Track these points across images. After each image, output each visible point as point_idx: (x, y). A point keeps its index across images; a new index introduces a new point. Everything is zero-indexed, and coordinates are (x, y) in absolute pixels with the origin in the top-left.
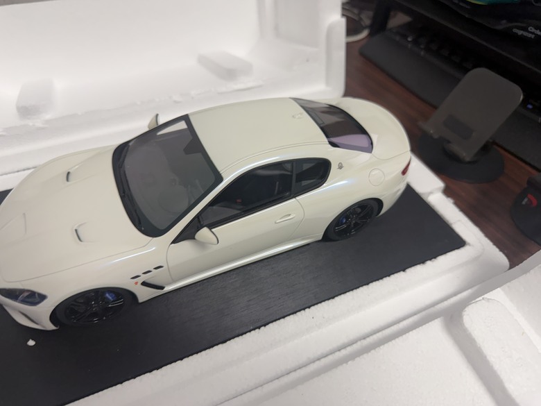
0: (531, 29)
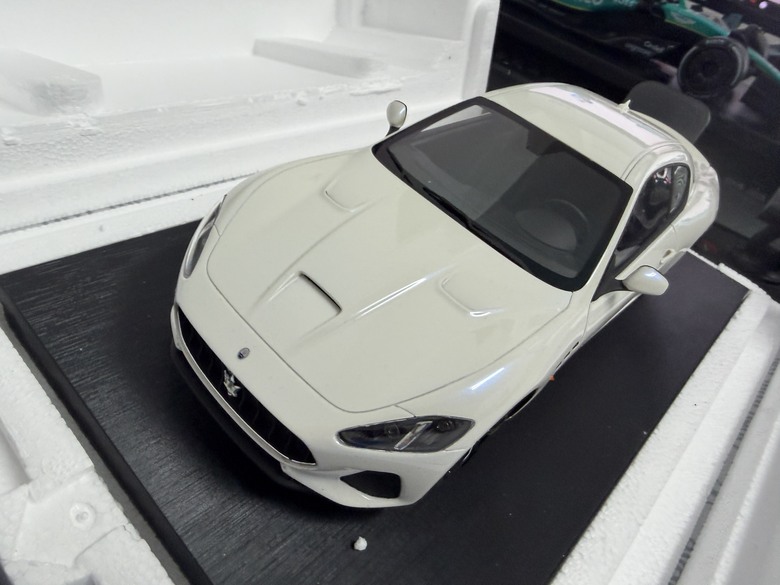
0: (648, 44)
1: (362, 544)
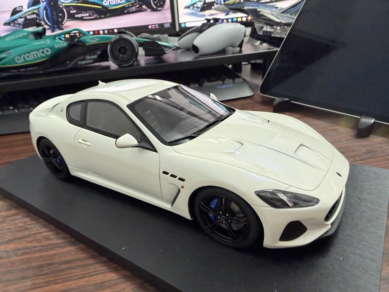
0: (88, 57)
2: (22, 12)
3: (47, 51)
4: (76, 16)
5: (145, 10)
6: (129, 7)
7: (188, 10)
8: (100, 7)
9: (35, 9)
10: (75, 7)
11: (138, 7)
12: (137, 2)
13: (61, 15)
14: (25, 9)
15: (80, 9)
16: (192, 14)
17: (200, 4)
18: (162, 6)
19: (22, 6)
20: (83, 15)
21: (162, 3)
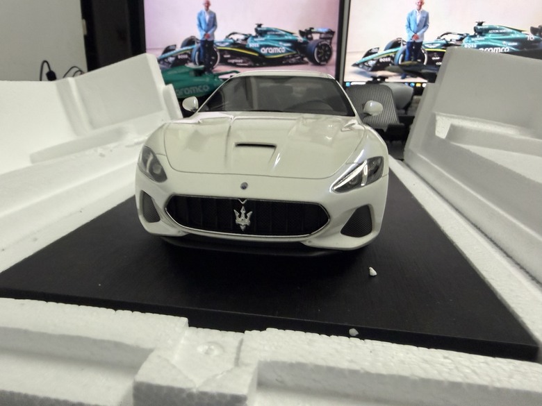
1: (373, 272)
2: (175, 51)
3: (206, 88)
4: (230, 61)
5: (306, 63)
6: (289, 58)
7: (356, 69)
8: (256, 55)
9: (188, 50)
10: (230, 52)
11: (299, 59)
12: (299, 53)
13: (213, 58)
14: (178, 49)
15: (235, 55)
16: (361, 73)
17: (372, 63)
18: (327, 61)
19: (175, 46)
20: (236, 61)
21: (326, 57)
